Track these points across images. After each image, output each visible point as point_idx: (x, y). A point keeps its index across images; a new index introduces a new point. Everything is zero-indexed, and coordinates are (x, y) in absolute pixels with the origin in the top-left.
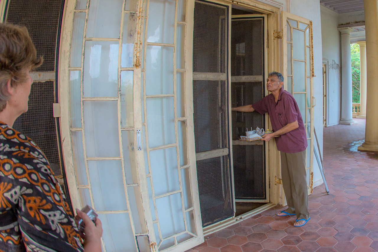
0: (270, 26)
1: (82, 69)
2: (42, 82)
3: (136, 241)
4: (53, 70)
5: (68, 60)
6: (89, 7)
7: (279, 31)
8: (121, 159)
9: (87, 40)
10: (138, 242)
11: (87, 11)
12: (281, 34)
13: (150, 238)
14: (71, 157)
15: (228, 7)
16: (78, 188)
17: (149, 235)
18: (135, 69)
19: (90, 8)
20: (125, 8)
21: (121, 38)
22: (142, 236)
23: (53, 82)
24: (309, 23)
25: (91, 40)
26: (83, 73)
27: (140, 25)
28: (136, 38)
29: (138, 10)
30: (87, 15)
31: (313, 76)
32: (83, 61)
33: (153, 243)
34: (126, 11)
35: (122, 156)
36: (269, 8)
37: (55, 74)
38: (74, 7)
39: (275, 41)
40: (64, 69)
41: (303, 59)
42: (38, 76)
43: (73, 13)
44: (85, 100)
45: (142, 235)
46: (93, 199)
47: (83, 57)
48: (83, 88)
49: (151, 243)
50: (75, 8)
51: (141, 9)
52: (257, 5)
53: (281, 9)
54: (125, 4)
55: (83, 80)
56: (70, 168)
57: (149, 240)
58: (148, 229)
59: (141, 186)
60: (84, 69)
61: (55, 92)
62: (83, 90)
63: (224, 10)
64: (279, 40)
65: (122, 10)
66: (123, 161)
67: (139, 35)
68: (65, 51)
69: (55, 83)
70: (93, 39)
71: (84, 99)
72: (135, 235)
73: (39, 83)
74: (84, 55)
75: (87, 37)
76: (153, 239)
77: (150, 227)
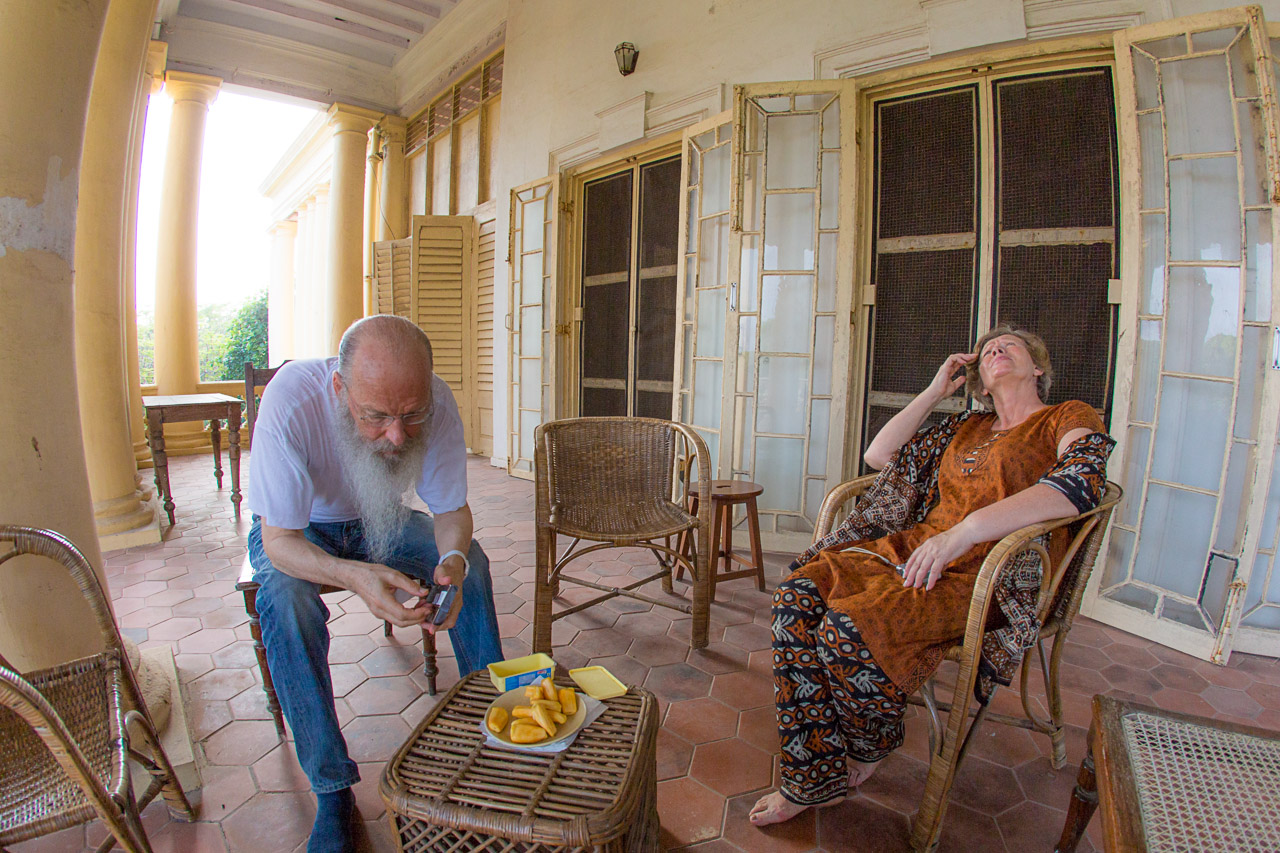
1: (1166, 210)
2: (1088, 243)
3: (1206, 564)
4: (1110, 224)
6: (1163, 101)
8: (1232, 383)
9: (1173, 160)
10: (1211, 567)
11: (1161, 109)
13: (1239, 567)
14: (1131, 367)
16: (1130, 426)
17: (1240, 560)
18: (1274, 206)
19: (1165, 103)
20: (1234, 94)
21: (1239, 148)
22: (1226, 558)
23: (1109, 245)
25: (1180, 159)
26: (1169, 216)
27: (1271, 120)
28: (1269, 146)
29: (1262, 92)
30: (1162, 117)
32: (1167, 196)
33: (1240, 581)
34: (1238, 99)
35: (1236, 377)
37: (1113, 230)
38: (1134, 107)
40: (1132, 213)
42: (1079, 235)
43: (1134, 117)
44: (1172, 266)
45: (1226, 554)
46: (1153, 453)
47: (1167, 189)
48: (1170, 243)
49: (1235, 581)
50: (1137, 108)
51: (1268, 90)
54: (1233, 86)
55: (1169, 230)
56: (1123, 386)
57: (1234, 572)
58: (1245, 547)
59: (1261, 446)
60: (1170, 210)
61: (1113, 262)
62: (1170, 248)
65: (1229, 97)
66: (1236, 388)
67: (1273, 140)
68: (1129, 183)
69: (1113, 246)
70: (1183, 156)
71: (1171, 263)
72: (1210, 550)
73: (1080, 245)
74: (1169, 186)
75: (1171, 156)
76: (1244, 573)
77: (1250, 543)
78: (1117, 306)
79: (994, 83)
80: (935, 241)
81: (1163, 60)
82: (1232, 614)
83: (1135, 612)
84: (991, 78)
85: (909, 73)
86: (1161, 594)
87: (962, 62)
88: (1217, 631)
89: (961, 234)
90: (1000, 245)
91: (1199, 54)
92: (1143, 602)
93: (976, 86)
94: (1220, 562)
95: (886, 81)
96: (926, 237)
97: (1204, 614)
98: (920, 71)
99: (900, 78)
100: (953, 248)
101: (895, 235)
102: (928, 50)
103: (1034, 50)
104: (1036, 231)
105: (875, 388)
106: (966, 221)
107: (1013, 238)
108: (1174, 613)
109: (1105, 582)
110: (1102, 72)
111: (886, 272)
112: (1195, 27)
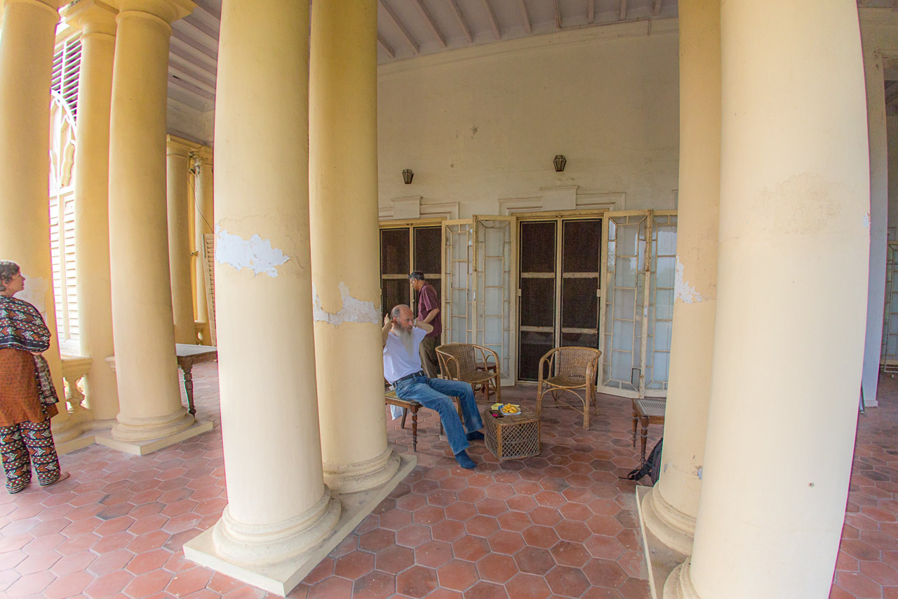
2: (591, 277)
3: (631, 372)
4: (598, 272)
10: (633, 372)
13: (641, 371)
17: (641, 369)
23: (597, 278)
33: (642, 375)
37: (599, 274)
40: (604, 269)
42: (588, 275)
45: (637, 368)
48: (615, 281)
55: (615, 278)
56: (602, 323)
57: (640, 373)
61: (598, 284)
62: (615, 283)
68: (604, 263)
69: (599, 278)
71: (615, 287)
72: (632, 367)
73: (588, 278)
76: (643, 373)
77: (643, 364)
78: (600, 298)
79: (563, 221)
80: (541, 275)
82: (642, 385)
83: (614, 389)
84: (562, 219)
85: (534, 214)
86: (620, 382)
87: (553, 214)
88: (639, 390)
89: (550, 273)
90: (563, 277)
92: (616, 386)
93: (557, 221)
94: (635, 370)
96: (538, 273)
97: (635, 386)
100: (547, 277)
101: (527, 272)
103: (577, 212)
104: (574, 273)
105: (522, 325)
106: (551, 268)
107: (568, 275)
108: (625, 387)
109: (604, 381)
110: (598, 220)
111: (524, 284)
112: (630, 215)
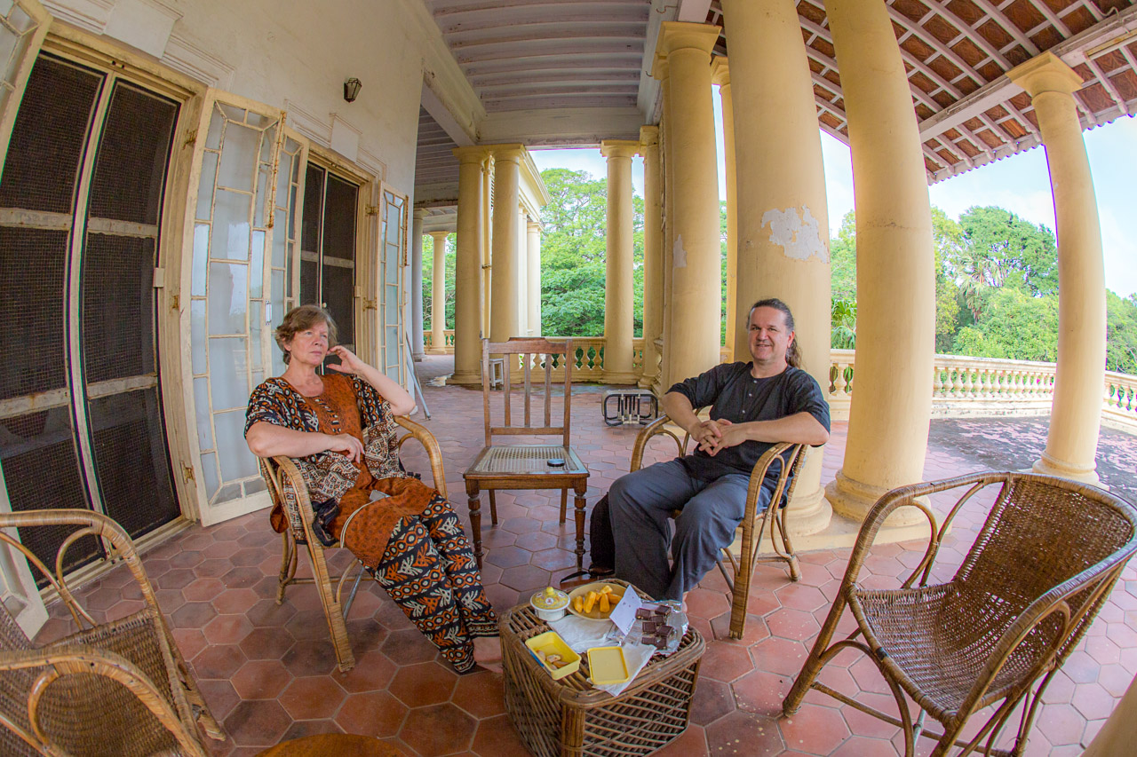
0: (363, 196)
1: (211, 222)
2: (142, 237)
4: (155, 223)
5: (195, 209)
6: (223, 148)
7: (372, 205)
12: (376, 210)
15: (324, 170)
18: (267, 230)
20: (260, 158)
21: (255, 191)
24: (404, 198)
29: (273, 162)
30: (219, 158)
31: (406, 265)
32: (213, 213)
36: (365, 176)
37: (157, 229)
38: (204, 145)
39: (368, 218)
40: (190, 221)
41: (395, 242)
42: (138, 229)
43: (202, 151)
47: (214, 208)
50: (206, 146)
52: (354, 171)
53: (377, 177)
55: (212, 237)
63: (320, 173)
64: (372, 217)
69: (156, 241)
73: (137, 238)
74: (215, 206)
79: (117, 80)
80: (41, 218)
81: (230, 120)
84: (117, 75)
85: (79, 37)
89: (62, 215)
90: (89, 230)
91: (249, 126)
93: (105, 76)
95: (61, 34)
96: (35, 212)
98: (87, 40)
99: (69, 38)
100: (54, 229)
101: (8, 205)
102: (105, 28)
103: (155, 70)
104: (113, 222)
106: (67, 203)
107: (97, 225)
110: (174, 105)
